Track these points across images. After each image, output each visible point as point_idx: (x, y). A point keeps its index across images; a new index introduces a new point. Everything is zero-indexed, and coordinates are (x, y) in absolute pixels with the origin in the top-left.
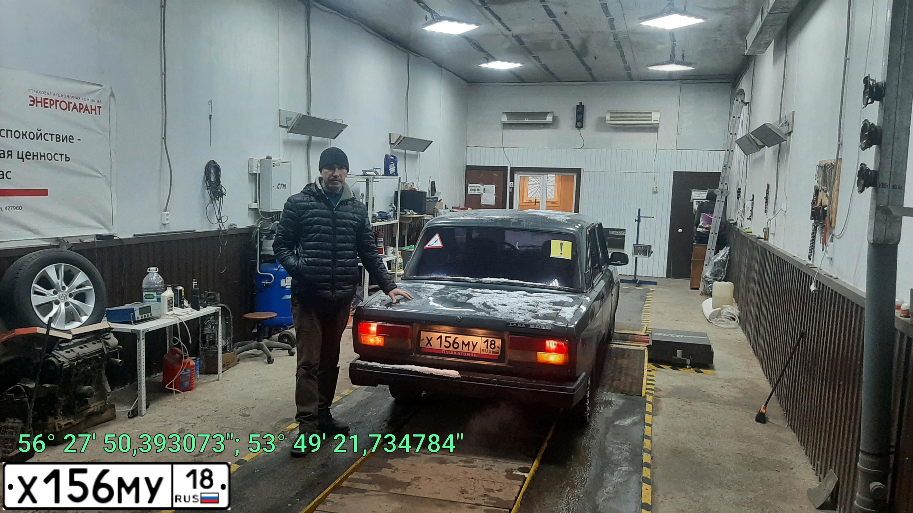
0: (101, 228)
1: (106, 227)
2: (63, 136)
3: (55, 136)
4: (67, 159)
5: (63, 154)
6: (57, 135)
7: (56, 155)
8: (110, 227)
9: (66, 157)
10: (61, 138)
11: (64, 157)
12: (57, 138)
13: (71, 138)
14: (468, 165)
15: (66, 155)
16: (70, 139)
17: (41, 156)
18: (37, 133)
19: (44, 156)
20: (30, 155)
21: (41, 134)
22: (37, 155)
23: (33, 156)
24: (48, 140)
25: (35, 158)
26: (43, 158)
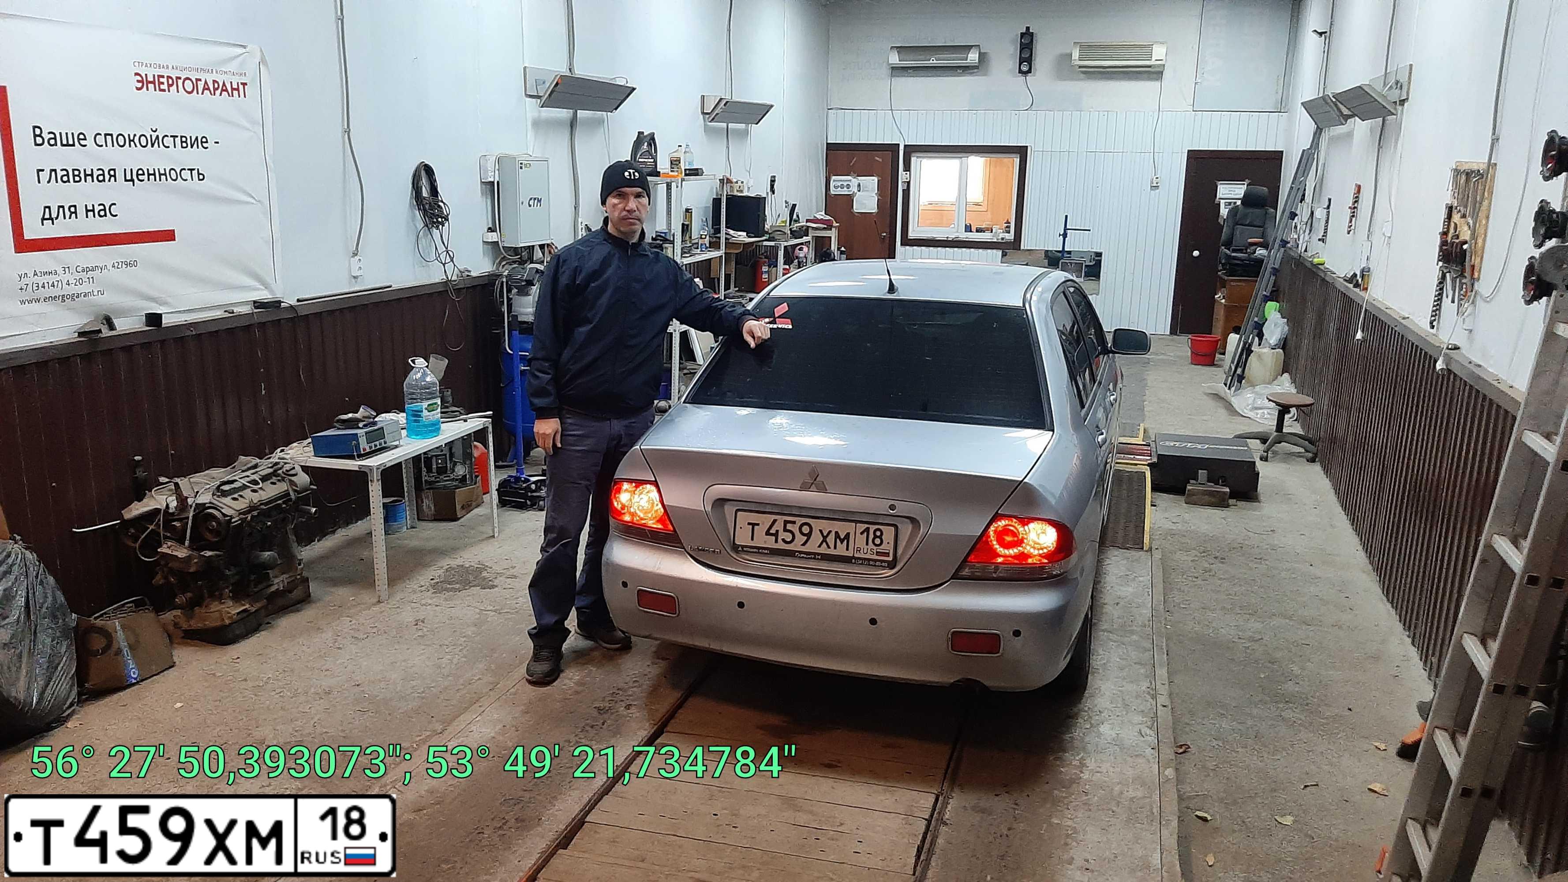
0: (260, 290)
1: (268, 288)
2: (191, 137)
3: (179, 138)
4: (201, 177)
5: (194, 169)
6: (182, 137)
7: (183, 171)
8: (274, 287)
9: (199, 174)
10: (189, 142)
11: (195, 173)
12: (182, 142)
13: (204, 140)
14: (829, 142)
15: (198, 170)
16: (202, 142)
17: (160, 175)
18: (151, 136)
19: (165, 174)
20: (144, 174)
21: (157, 137)
22: (154, 174)
23: (149, 175)
24: (168, 147)
25: (152, 177)
26: (163, 177)
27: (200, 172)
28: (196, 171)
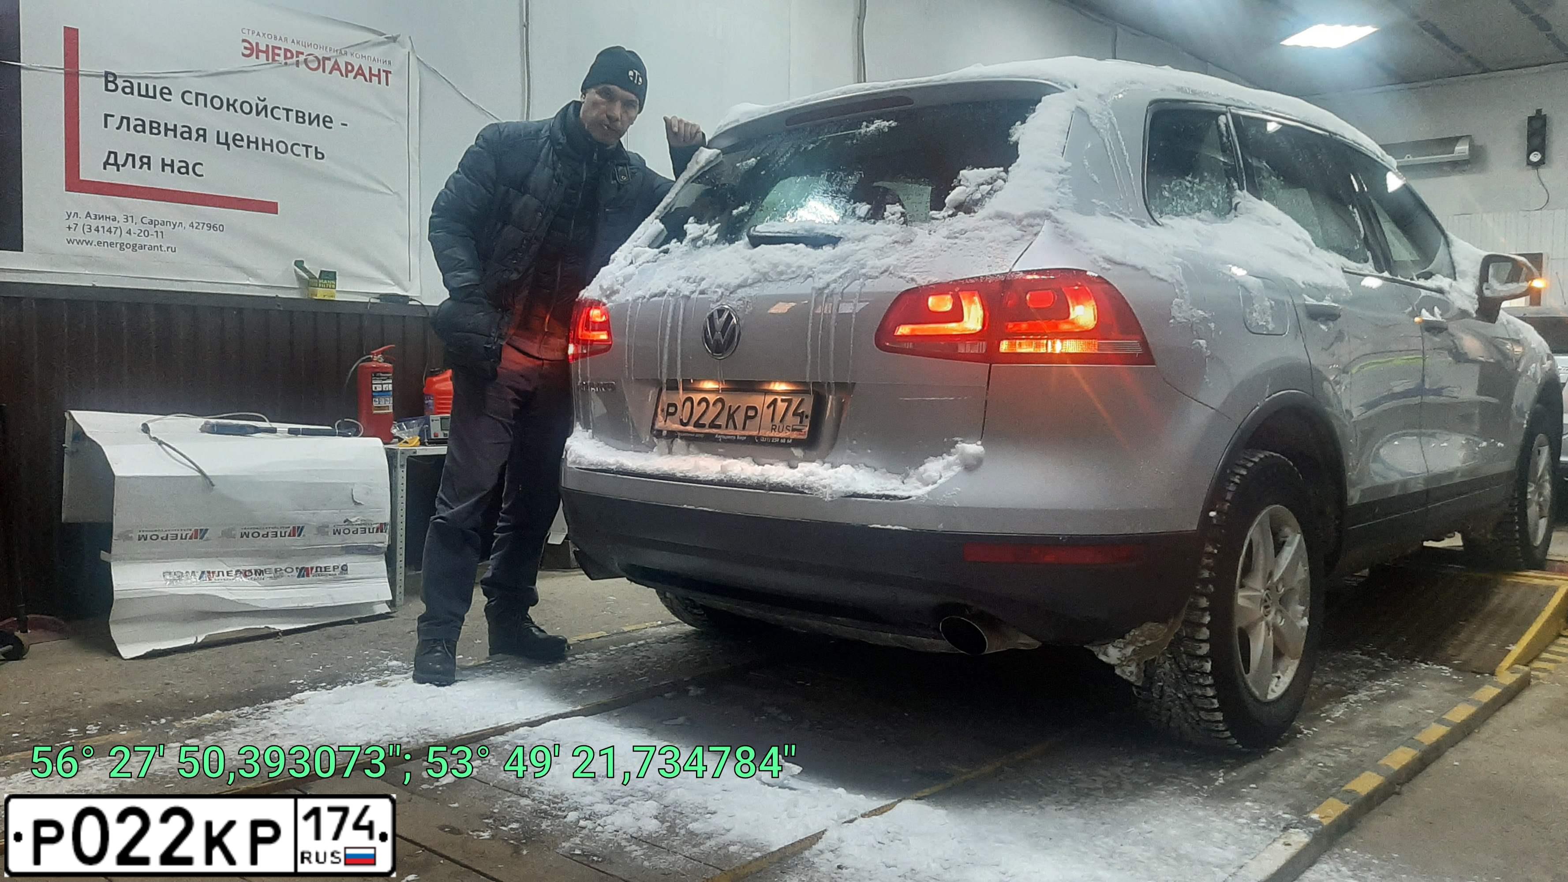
0: (387, 284)
1: (399, 284)
2: (310, 114)
3: (294, 112)
4: (320, 156)
5: (311, 147)
6: (297, 112)
7: (295, 147)
8: (406, 283)
9: (317, 152)
10: (307, 118)
11: (312, 151)
12: (297, 117)
13: (327, 119)
15: (316, 148)
16: (324, 121)
17: (264, 144)
18: (257, 105)
19: (271, 145)
20: (242, 140)
21: (265, 107)
22: (256, 142)
23: (249, 142)
24: (279, 119)
25: (253, 145)
26: (268, 148)
27: (319, 150)
28: (313, 148)
